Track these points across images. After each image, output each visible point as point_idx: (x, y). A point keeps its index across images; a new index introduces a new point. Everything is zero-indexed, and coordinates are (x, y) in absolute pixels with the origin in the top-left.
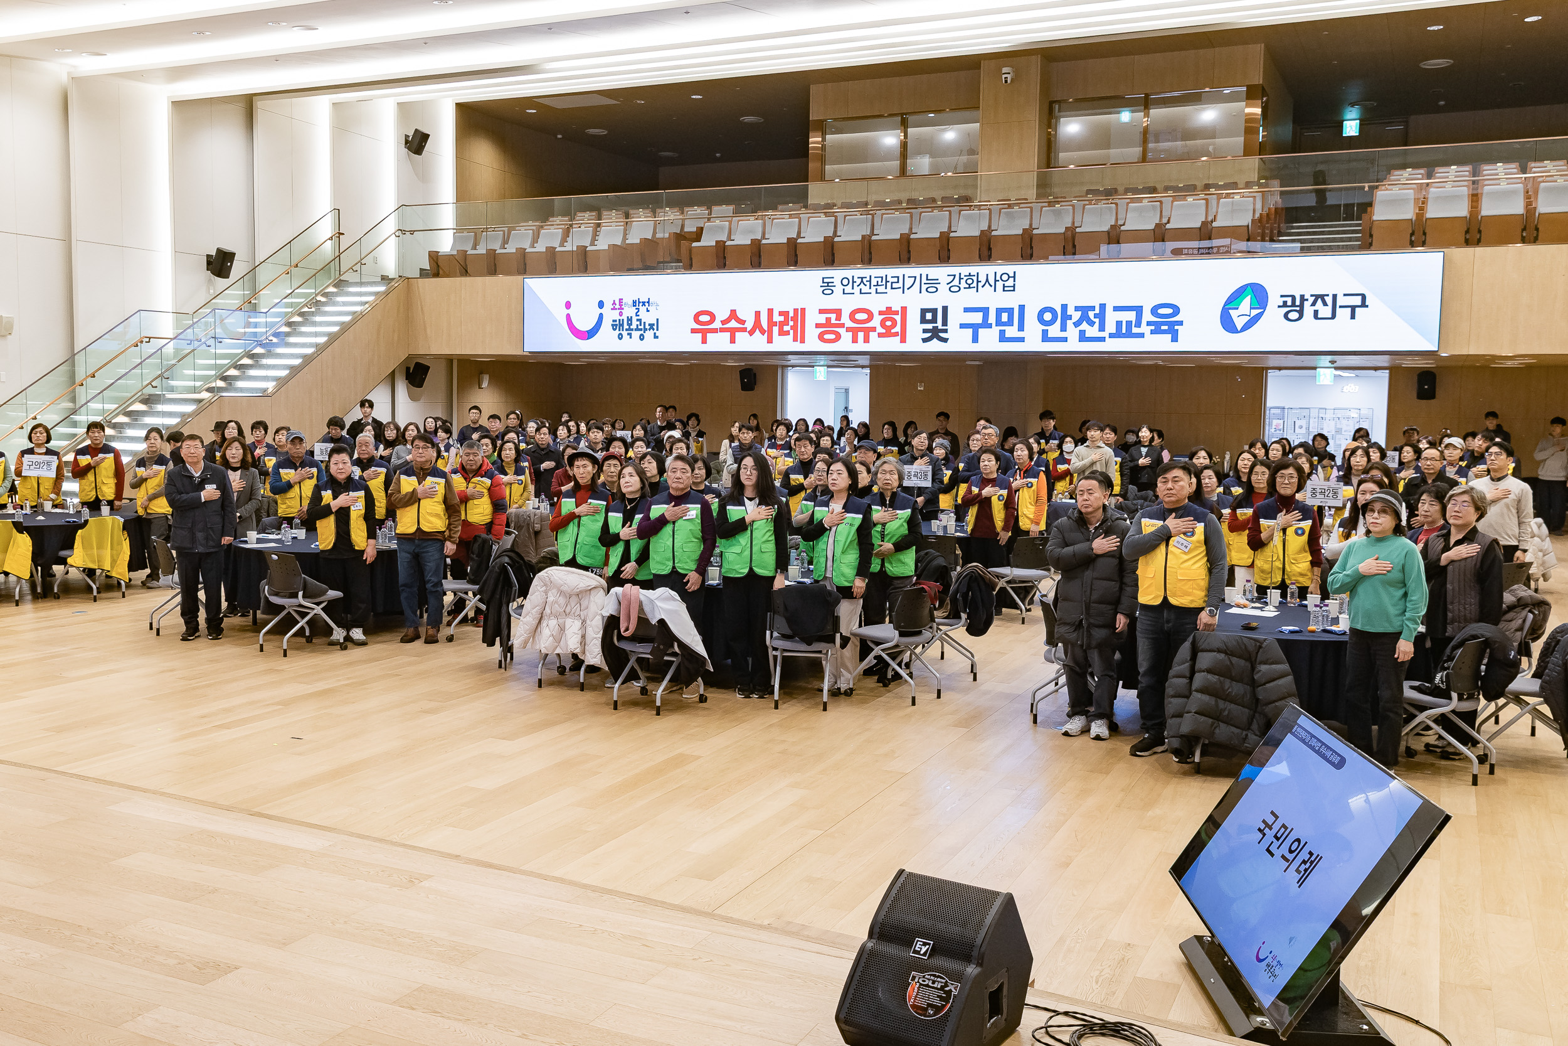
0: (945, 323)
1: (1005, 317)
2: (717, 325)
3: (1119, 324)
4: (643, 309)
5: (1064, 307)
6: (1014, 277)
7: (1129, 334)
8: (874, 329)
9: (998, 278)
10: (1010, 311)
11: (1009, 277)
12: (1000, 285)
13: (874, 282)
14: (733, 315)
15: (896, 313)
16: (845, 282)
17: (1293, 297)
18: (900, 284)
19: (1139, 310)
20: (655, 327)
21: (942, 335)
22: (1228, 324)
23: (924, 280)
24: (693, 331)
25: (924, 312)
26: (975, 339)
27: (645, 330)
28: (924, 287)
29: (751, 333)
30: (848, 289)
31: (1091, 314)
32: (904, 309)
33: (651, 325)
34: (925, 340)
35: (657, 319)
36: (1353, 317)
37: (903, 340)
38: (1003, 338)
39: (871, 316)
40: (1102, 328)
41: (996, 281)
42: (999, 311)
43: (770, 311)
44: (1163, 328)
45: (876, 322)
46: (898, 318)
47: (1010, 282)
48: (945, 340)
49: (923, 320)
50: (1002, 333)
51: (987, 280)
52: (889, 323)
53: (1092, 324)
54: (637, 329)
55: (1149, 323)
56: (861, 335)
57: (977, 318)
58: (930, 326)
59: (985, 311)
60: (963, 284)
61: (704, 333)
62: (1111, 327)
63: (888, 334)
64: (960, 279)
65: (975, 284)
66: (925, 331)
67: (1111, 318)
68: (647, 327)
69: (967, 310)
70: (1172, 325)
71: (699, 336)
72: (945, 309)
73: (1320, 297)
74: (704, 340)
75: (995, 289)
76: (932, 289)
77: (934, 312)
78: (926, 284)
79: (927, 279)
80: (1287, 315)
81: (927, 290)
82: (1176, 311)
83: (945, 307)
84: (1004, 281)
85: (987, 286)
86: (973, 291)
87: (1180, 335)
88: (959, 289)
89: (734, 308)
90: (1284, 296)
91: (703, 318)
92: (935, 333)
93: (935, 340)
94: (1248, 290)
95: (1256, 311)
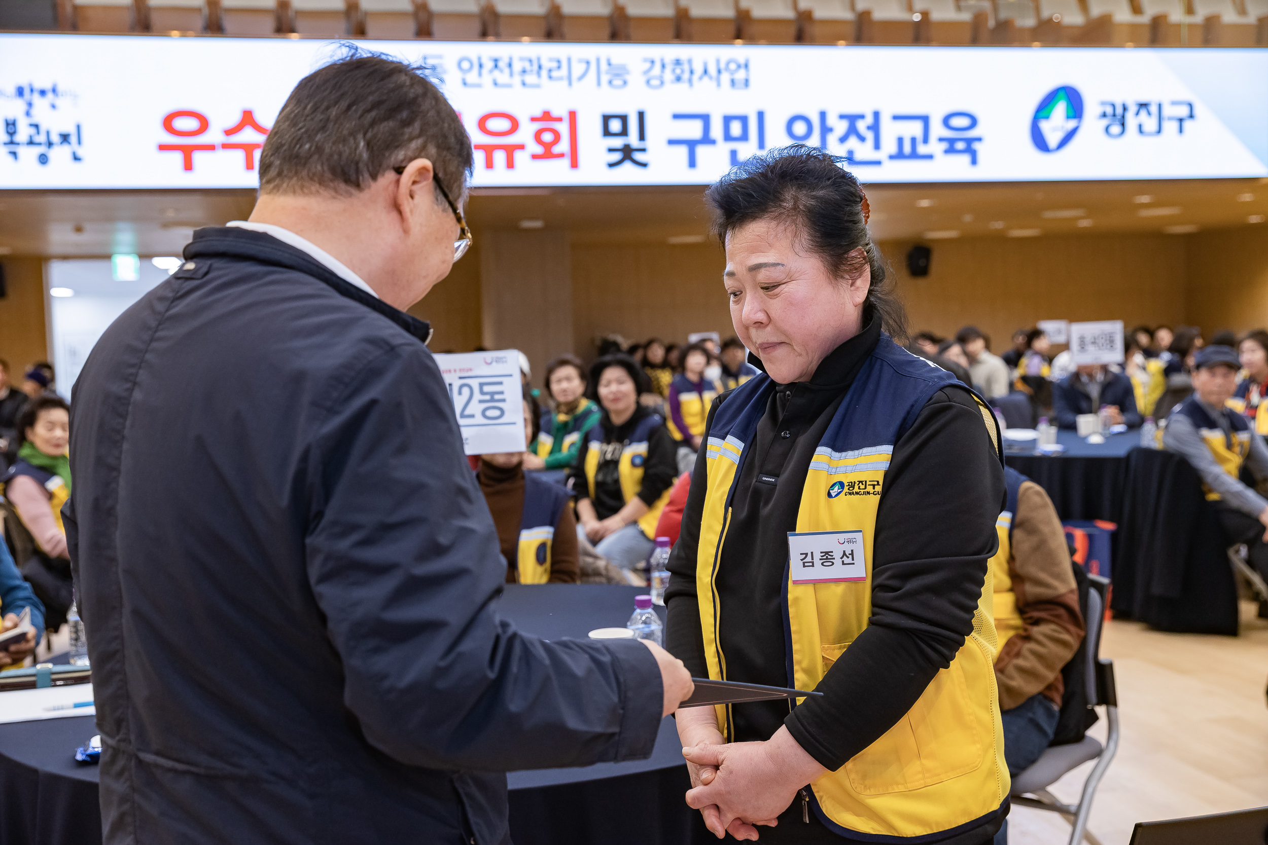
0: (642, 137)
1: (736, 128)
2: (214, 135)
3: (900, 141)
4: (41, 105)
5: (823, 115)
6: (746, 66)
7: (914, 155)
8: (522, 147)
9: (722, 66)
10: (744, 120)
11: (739, 66)
13: (517, 66)
14: (248, 119)
15: (560, 119)
16: (465, 65)
17: (1114, 106)
18: (564, 72)
19: (925, 120)
20: (73, 139)
21: (638, 156)
22: (1039, 141)
23: (604, 66)
24: (163, 148)
25: (606, 119)
26: (692, 163)
27: (50, 144)
28: (605, 78)
30: (472, 77)
31: (861, 126)
32: (573, 115)
33: (65, 138)
34: (611, 165)
35: (78, 127)
36: (1181, 131)
37: (574, 164)
39: (515, 125)
40: (877, 146)
41: (719, 72)
42: (727, 120)
44: (960, 146)
45: (525, 134)
46: (563, 128)
47: (741, 75)
48: (644, 165)
49: (607, 133)
50: (733, 153)
51: (706, 72)
52: (547, 137)
53: (862, 139)
54: (31, 143)
55: (941, 140)
56: (500, 157)
57: (694, 130)
58: (618, 142)
59: (705, 119)
60: (668, 76)
61: (187, 152)
62: (889, 146)
63: (548, 154)
64: (663, 66)
65: (686, 76)
66: (611, 150)
67: (890, 132)
68: (55, 138)
69: (676, 117)
70: (969, 141)
71: (177, 158)
72: (641, 115)
73: (1143, 106)
74: (188, 166)
75: (719, 84)
76: (618, 82)
77: (624, 119)
78: (607, 73)
79: (609, 64)
80: (1107, 129)
81: (610, 82)
82: (974, 122)
83: (641, 111)
84: (732, 73)
85: (706, 79)
86: (683, 86)
87: (981, 157)
88: (662, 83)
89: (248, 106)
90: (1103, 103)
91: (181, 124)
92: (627, 153)
93: (628, 165)
94: (1062, 94)
95: (1072, 124)
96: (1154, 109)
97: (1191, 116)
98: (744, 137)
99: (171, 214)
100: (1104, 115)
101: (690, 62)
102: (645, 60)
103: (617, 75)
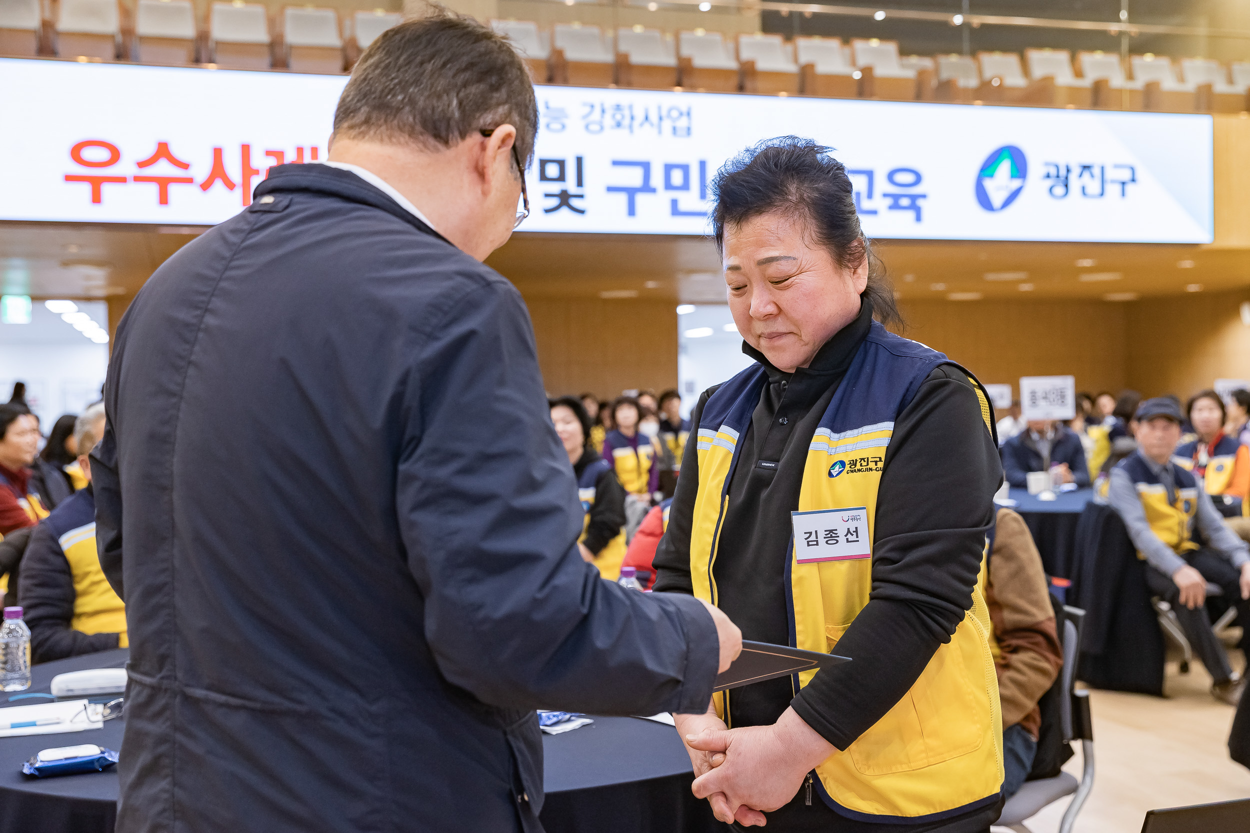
0: (580, 183)
1: (677, 177)
2: (126, 167)
6: (689, 114)
9: (664, 113)
10: (685, 168)
11: (681, 114)
12: (667, 125)
14: (163, 151)
17: (1057, 167)
19: (870, 174)
21: (575, 202)
22: (983, 199)
24: (69, 178)
25: (543, 163)
26: (632, 211)
29: (206, 186)
34: (547, 211)
36: (1123, 194)
38: (675, 211)
41: (661, 118)
42: (668, 168)
43: (246, 150)
44: (905, 202)
47: (683, 123)
48: (582, 212)
49: (544, 177)
50: (674, 203)
51: (647, 118)
55: (885, 195)
57: (634, 177)
58: (556, 188)
59: (646, 166)
60: (608, 121)
61: (96, 183)
64: (603, 111)
65: (626, 122)
66: (547, 195)
69: (616, 163)
70: (914, 198)
71: (85, 189)
72: (579, 160)
73: (1086, 168)
74: (96, 198)
75: (660, 132)
76: (555, 126)
77: (561, 164)
78: (545, 116)
79: (547, 108)
80: (1051, 189)
81: (548, 126)
82: (919, 179)
83: (579, 156)
84: (674, 120)
85: (647, 126)
86: (623, 132)
87: (925, 214)
88: (602, 128)
89: (163, 139)
90: (1047, 164)
91: (90, 154)
92: (564, 198)
93: (564, 211)
94: (1006, 154)
95: (1016, 184)
96: (1097, 171)
97: (1133, 180)
98: (685, 186)
99: (73, 250)
100: (1048, 176)
101: (631, 107)
102: (585, 104)
103: (556, 119)
